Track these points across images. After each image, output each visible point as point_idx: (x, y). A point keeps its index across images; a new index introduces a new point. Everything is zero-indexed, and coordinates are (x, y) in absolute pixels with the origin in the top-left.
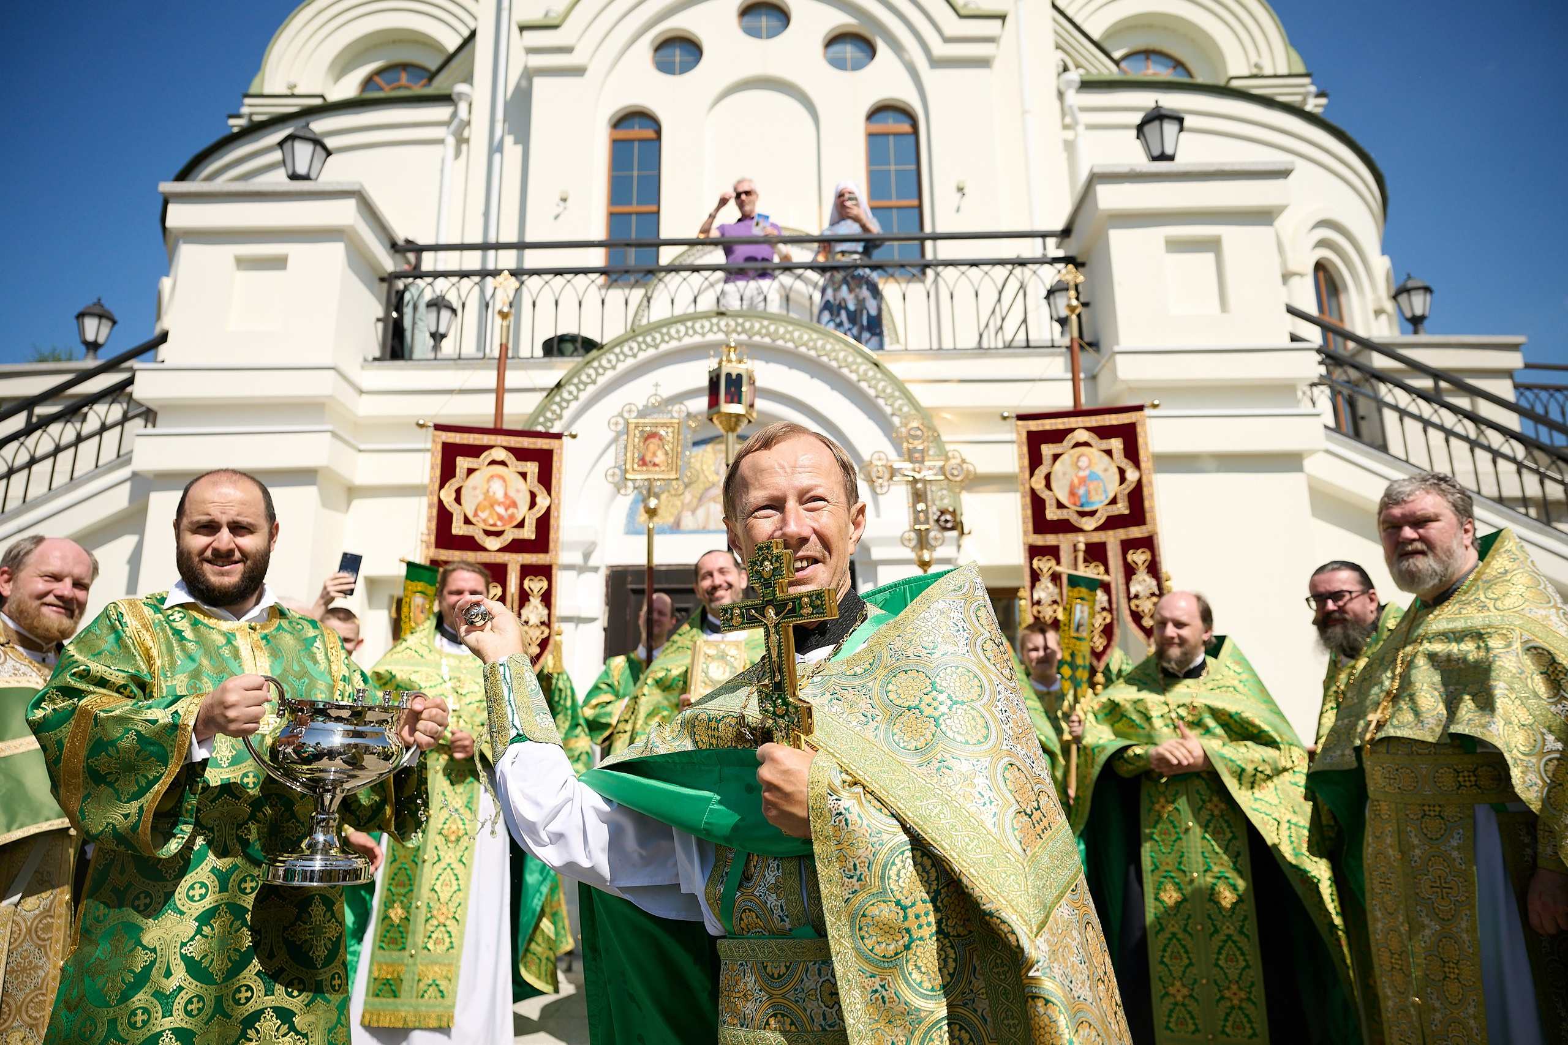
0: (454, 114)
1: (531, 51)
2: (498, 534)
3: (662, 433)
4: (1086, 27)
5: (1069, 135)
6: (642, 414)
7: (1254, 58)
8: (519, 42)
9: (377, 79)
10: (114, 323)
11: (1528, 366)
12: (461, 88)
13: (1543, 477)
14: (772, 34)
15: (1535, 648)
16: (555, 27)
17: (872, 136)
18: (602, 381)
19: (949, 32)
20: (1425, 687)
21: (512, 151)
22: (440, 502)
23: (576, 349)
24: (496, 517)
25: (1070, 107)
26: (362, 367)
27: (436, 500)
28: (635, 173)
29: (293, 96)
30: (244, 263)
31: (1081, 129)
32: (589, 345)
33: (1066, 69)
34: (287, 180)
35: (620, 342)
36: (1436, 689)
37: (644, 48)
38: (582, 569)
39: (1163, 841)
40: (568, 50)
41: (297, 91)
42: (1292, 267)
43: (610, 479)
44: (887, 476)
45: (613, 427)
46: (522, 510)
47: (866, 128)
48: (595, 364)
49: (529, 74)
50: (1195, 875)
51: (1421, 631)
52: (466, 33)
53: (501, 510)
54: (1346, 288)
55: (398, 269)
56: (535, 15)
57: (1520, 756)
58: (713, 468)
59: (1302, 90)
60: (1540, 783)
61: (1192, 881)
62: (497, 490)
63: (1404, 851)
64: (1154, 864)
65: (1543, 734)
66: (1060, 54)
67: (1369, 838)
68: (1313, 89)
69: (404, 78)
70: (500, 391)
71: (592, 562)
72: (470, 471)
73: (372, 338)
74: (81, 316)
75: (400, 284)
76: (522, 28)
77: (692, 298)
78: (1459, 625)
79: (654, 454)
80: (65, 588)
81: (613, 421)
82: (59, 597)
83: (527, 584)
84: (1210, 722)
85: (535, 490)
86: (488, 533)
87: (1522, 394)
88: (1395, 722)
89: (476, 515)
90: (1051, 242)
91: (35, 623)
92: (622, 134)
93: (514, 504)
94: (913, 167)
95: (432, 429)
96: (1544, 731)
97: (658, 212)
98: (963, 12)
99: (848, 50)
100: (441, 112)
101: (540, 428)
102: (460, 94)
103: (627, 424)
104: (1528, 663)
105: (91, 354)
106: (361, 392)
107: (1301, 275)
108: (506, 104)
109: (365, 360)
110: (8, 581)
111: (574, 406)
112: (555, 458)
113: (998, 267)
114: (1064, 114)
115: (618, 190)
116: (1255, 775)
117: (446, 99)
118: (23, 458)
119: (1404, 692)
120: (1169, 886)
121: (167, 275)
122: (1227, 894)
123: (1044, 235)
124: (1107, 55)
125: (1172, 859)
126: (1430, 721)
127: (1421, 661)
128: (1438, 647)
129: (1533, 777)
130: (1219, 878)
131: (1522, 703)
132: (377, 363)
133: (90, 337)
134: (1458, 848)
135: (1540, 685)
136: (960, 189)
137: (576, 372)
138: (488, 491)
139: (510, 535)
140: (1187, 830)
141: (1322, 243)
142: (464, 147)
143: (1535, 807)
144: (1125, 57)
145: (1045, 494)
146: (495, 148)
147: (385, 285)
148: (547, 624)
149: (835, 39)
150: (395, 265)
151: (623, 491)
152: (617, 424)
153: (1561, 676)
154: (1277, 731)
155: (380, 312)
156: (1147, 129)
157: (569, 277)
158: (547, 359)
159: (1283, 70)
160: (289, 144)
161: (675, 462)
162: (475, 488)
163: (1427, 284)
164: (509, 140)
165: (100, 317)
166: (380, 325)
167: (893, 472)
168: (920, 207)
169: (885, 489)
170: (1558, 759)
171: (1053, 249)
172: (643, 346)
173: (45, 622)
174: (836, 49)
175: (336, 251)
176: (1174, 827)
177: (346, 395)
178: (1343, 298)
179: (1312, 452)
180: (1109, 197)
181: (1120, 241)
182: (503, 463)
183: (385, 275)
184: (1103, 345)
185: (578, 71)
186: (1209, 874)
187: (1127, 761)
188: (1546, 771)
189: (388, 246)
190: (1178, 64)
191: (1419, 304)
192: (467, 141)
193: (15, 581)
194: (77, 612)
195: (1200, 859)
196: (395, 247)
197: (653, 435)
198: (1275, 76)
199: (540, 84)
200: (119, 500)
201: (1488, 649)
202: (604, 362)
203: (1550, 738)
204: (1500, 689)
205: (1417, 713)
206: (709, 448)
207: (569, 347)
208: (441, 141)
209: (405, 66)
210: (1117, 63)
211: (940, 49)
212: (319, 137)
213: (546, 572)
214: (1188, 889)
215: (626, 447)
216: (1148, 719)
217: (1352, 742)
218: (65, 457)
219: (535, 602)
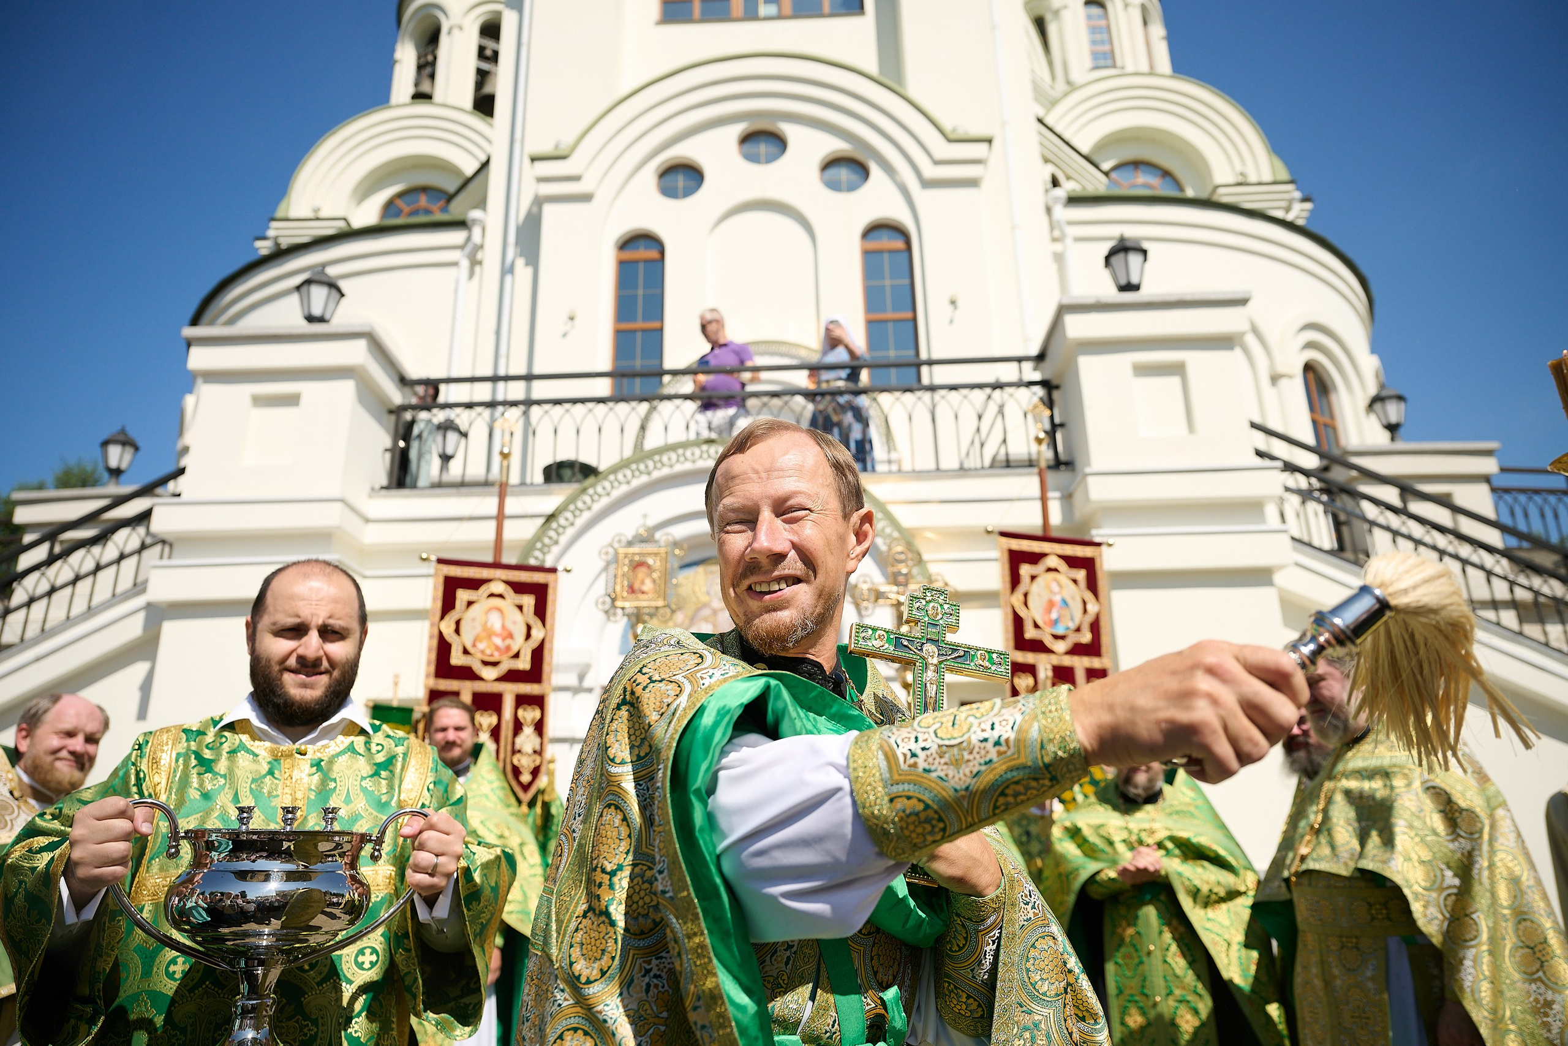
0: (469, 239)
1: (542, 180)
2: (495, 664)
3: (650, 561)
4: (1075, 142)
5: (1058, 247)
6: (630, 544)
7: (1239, 168)
8: (530, 172)
9: (400, 203)
10: (137, 449)
11: (1503, 470)
12: (475, 214)
13: (1512, 584)
14: (771, 159)
15: (1434, 787)
16: (563, 158)
17: (867, 253)
18: (597, 507)
19: (939, 155)
20: (1342, 822)
21: (523, 272)
22: (441, 633)
23: (574, 475)
24: (493, 647)
25: (1058, 222)
26: (370, 496)
27: (436, 632)
28: (640, 292)
29: (318, 219)
30: (260, 401)
31: (1069, 241)
32: (587, 471)
33: (1055, 183)
34: (304, 323)
35: (614, 470)
36: (1350, 825)
37: (649, 176)
38: (577, 690)
39: (1127, 965)
40: (576, 178)
41: (322, 214)
42: (1281, 369)
43: (600, 607)
44: (872, 598)
45: (604, 557)
46: (518, 643)
47: (862, 246)
48: (591, 491)
49: (539, 202)
50: (1158, 999)
51: (1340, 767)
52: (483, 158)
53: (498, 641)
54: (1335, 388)
55: (406, 402)
56: (547, 148)
57: (1420, 890)
58: (704, 589)
59: (1286, 196)
60: (1440, 917)
61: (1155, 1005)
62: (495, 622)
63: (1327, 984)
64: (1118, 988)
65: (1442, 870)
66: (1049, 169)
67: (1298, 968)
68: (1298, 195)
69: (423, 200)
70: (500, 517)
71: (587, 684)
72: (470, 604)
73: (380, 467)
74: (105, 444)
75: (408, 416)
76: (533, 159)
77: (684, 426)
78: (1373, 763)
79: (643, 583)
80: (78, 744)
81: (604, 550)
82: (72, 753)
83: (521, 713)
84: (1170, 845)
85: (531, 622)
86: (486, 663)
87: (1500, 498)
88: (1314, 855)
89: (474, 645)
90: (1027, 366)
91: (48, 777)
92: (628, 255)
93: (511, 636)
94: (907, 281)
95: (434, 564)
96: (1444, 867)
97: (661, 330)
98: (952, 136)
99: (843, 174)
100: (456, 237)
101: (532, 562)
102: (474, 221)
103: (616, 553)
104: (1428, 804)
105: (113, 480)
106: (367, 520)
107: (1290, 377)
108: (519, 230)
109: (373, 489)
110: (25, 737)
111: (570, 532)
112: (550, 591)
113: (977, 391)
114: (1052, 228)
115: (624, 307)
116: (1209, 896)
117: (461, 224)
118: (44, 587)
119: (1323, 829)
120: (1134, 1011)
121: (191, 392)
122: (1189, 1017)
123: (1019, 360)
124: (1097, 166)
125: (1135, 983)
126: (1344, 855)
127: (1339, 798)
128: (1353, 784)
129: (1433, 911)
130: (1180, 1002)
131: (1422, 840)
132: (384, 492)
133: (113, 463)
134: (1373, 979)
135: (1437, 822)
136: (953, 302)
137: (572, 500)
138: (486, 623)
139: (507, 665)
140: (1149, 953)
141: (1310, 345)
142: (477, 269)
143: (1437, 940)
144: (1115, 168)
145: (1023, 612)
146: (507, 270)
147: (393, 418)
148: (539, 752)
149: (831, 163)
150: (404, 397)
151: (612, 618)
152: (607, 553)
153: (1457, 814)
154: (1232, 854)
155: (387, 442)
156: (1114, 260)
157: (567, 406)
158: (546, 487)
159: (1267, 177)
160: (304, 289)
161: (664, 586)
162: (474, 620)
163: (1400, 392)
164: (520, 263)
165: (124, 444)
166: (388, 456)
167: (879, 595)
168: (914, 320)
169: (869, 612)
170: (1456, 894)
171: (1030, 373)
172: (637, 473)
173: (58, 776)
174: (832, 172)
175: (347, 388)
176: (1137, 950)
177: (352, 524)
178: (1333, 397)
179: (1281, 567)
180: (1077, 327)
181: (1089, 367)
182: (501, 596)
183: (393, 408)
184: (1078, 464)
185: (586, 198)
186: (1171, 998)
187: (1101, 884)
188: (1446, 906)
189: (397, 379)
190: (1166, 174)
191: (1394, 412)
192: (480, 263)
193: (32, 738)
194: (87, 765)
195: (1162, 983)
196: (403, 381)
197: (641, 564)
198: (1260, 184)
199: (548, 210)
200: (134, 628)
201: (1392, 788)
202: (599, 489)
203: (1449, 874)
204: (1400, 827)
205: (1333, 847)
206: (700, 570)
207: (567, 473)
208: (455, 264)
209: (424, 189)
210: (1106, 174)
211: (931, 171)
212: (334, 281)
213: (539, 701)
214: (1152, 1014)
215: (615, 576)
216: (1111, 843)
217: (1282, 872)
218: (84, 586)
219: (528, 731)
